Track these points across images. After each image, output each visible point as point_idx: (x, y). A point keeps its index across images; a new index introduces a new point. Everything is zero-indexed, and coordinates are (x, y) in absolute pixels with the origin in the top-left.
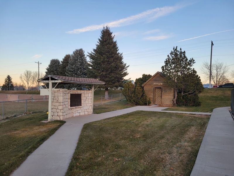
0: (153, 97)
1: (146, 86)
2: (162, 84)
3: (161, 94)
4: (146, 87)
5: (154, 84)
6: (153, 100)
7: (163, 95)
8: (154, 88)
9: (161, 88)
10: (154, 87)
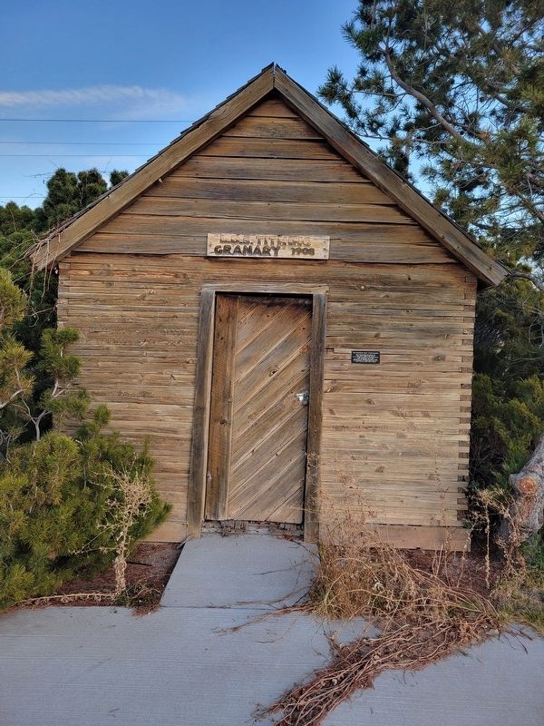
0: (185, 426)
1: (85, 268)
2: (321, 247)
3: (312, 382)
4: (98, 289)
5: (214, 241)
6: (194, 474)
7: (327, 398)
8: (202, 302)
9: (303, 303)
10: (210, 289)
